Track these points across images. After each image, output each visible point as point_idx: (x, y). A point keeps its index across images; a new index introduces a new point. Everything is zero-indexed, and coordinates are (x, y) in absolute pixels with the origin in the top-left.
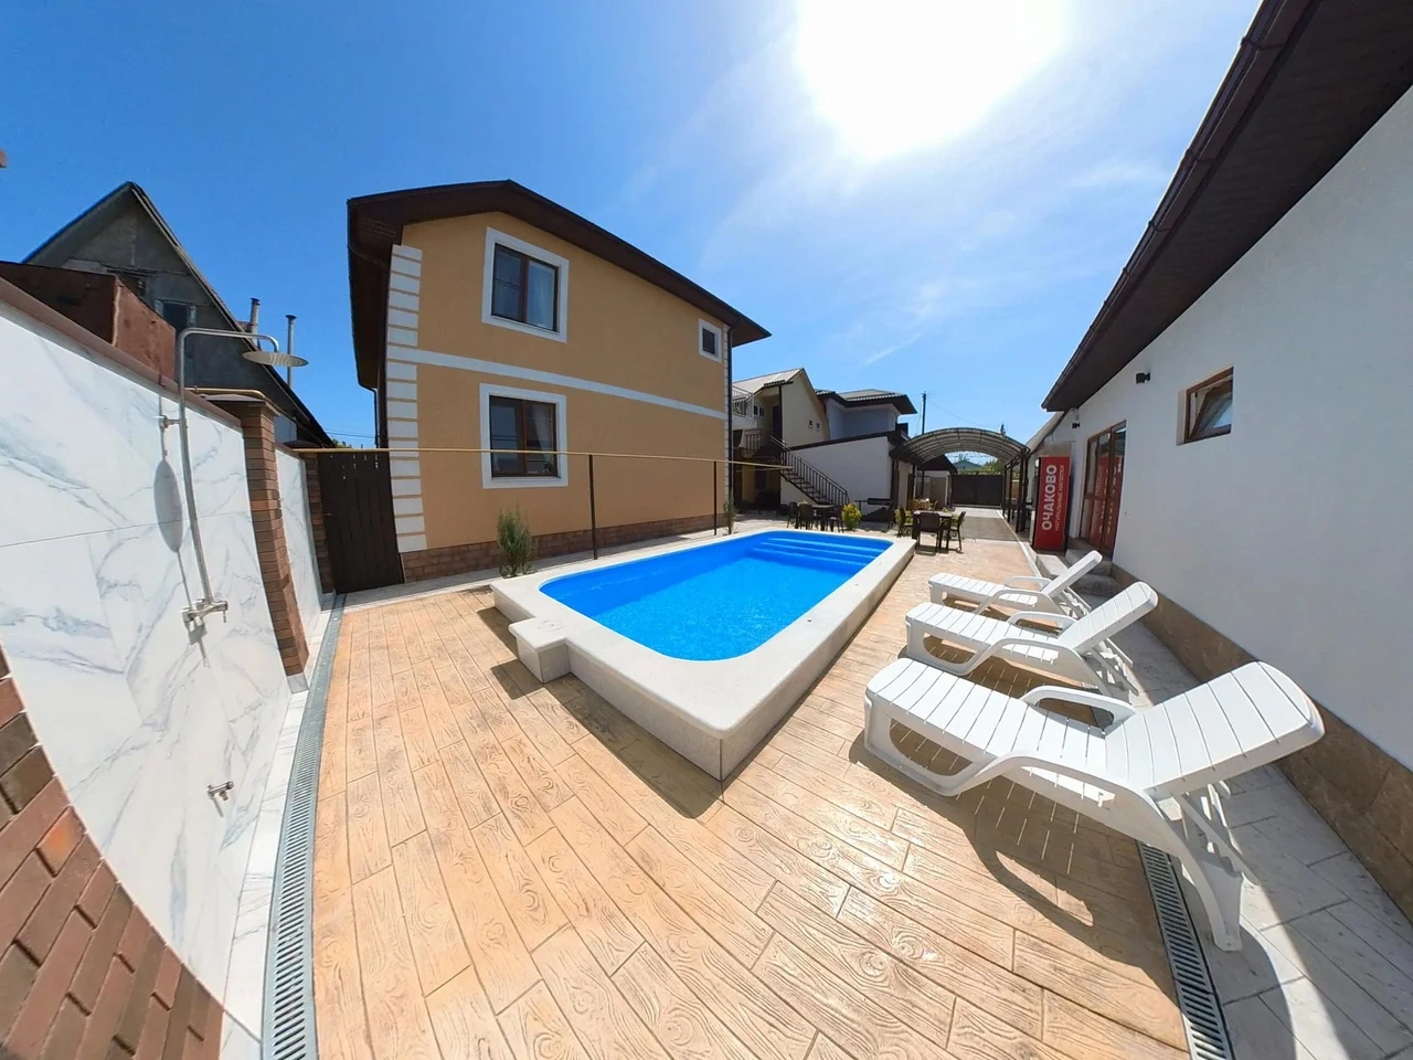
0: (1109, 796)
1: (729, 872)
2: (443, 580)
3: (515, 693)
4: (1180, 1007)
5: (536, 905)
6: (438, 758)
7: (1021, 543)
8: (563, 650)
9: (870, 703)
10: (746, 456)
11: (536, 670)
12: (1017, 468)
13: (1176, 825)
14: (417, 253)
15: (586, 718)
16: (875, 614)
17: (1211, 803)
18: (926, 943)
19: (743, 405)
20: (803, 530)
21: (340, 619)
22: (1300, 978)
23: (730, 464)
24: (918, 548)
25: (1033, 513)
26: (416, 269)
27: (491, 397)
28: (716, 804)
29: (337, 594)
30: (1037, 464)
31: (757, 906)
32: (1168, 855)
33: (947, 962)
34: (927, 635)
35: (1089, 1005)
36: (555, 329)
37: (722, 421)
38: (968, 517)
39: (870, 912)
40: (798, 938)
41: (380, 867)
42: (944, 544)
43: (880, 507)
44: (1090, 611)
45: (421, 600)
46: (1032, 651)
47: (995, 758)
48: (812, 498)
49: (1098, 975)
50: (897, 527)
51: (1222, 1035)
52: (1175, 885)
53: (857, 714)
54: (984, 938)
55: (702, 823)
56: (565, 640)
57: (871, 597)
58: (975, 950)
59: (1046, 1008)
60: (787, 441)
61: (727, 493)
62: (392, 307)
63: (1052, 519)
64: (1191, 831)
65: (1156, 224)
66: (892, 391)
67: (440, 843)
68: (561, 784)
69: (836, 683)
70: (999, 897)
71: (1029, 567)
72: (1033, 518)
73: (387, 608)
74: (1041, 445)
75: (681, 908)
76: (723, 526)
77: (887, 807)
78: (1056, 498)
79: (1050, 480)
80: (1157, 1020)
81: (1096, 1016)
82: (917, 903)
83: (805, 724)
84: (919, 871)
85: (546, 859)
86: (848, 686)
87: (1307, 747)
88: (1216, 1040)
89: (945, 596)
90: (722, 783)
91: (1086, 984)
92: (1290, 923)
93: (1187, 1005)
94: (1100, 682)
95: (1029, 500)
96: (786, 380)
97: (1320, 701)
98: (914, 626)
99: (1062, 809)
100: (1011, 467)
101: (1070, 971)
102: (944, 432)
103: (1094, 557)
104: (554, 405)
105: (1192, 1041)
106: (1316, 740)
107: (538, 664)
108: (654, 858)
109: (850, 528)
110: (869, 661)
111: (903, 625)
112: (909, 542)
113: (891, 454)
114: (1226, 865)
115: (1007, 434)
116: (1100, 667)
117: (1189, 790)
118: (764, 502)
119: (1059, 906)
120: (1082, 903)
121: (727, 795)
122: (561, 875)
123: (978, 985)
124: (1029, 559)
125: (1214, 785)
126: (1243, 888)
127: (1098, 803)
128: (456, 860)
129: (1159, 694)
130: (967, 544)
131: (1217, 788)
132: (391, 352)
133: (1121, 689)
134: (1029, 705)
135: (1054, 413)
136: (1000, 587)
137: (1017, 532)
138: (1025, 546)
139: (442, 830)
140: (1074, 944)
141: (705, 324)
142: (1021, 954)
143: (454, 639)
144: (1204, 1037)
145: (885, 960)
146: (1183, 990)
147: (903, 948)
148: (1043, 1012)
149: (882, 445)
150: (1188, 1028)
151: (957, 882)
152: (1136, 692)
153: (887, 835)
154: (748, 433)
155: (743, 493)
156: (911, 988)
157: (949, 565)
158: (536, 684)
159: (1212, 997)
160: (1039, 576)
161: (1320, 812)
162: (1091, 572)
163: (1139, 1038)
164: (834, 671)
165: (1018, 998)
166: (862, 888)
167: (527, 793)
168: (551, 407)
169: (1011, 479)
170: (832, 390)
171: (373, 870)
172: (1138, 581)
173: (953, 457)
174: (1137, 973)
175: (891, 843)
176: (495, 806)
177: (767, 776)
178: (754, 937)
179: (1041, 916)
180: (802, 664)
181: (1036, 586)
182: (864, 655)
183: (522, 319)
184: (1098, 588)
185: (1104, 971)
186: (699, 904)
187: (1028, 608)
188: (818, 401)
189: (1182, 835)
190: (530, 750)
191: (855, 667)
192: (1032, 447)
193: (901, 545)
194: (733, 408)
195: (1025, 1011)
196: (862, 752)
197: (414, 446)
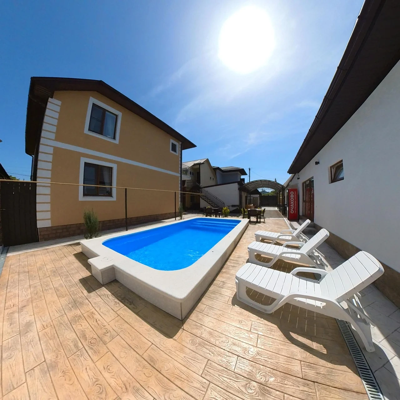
0: (324, 304)
1: (188, 359)
2: (58, 240)
3: (90, 290)
4: (360, 377)
5: (101, 391)
6: (52, 324)
7: (284, 218)
8: (112, 270)
9: (237, 281)
10: (187, 190)
11: (100, 280)
12: (281, 193)
13: (347, 310)
14: (59, 103)
15: (122, 299)
16: (236, 247)
17: (356, 300)
18: (270, 374)
19: (186, 171)
20: (209, 217)
21: (5, 259)
22: (394, 357)
23: (181, 193)
24: (250, 222)
25: (287, 208)
26: (58, 109)
27: (85, 163)
28: (180, 331)
29: (4, 246)
30: (287, 191)
31: (202, 372)
32: (346, 322)
33: (278, 380)
34: (255, 254)
35: (331, 385)
36: (114, 138)
37: (178, 177)
38: (266, 210)
39: (247, 366)
40: (220, 384)
41: (19, 385)
42: (259, 220)
43: (236, 208)
44: (309, 240)
45: (47, 249)
46: (292, 255)
47: (283, 296)
48: (212, 206)
49: (332, 372)
50: (242, 215)
51: (376, 384)
52: (350, 332)
53: (233, 286)
54: (290, 367)
55: (175, 340)
56: (113, 265)
57: (235, 241)
58: (287, 373)
59: (317, 390)
60: (202, 184)
61: (180, 204)
62: (45, 123)
63: (294, 209)
64: (351, 311)
65: (318, 117)
66: (239, 167)
67: (52, 366)
68: (112, 330)
69: (224, 275)
70: (294, 350)
71: (288, 226)
72: (287, 209)
73: (30, 253)
74: (288, 185)
75: (169, 380)
76: (178, 217)
77: (248, 321)
78: (294, 202)
79: (292, 196)
80: (354, 385)
81: (334, 388)
82: (264, 358)
83: (214, 292)
84: (263, 345)
85: (106, 367)
86: (229, 276)
87: (380, 277)
88: (374, 387)
89: (261, 239)
90: (183, 321)
91: (329, 377)
92: (388, 337)
93: (363, 376)
94: (316, 265)
95: (286, 203)
96: (202, 162)
97: (381, 261)
98: (251, 251)
99: (310, 312)
100: (279, 193)
101: (322, 373)
102: (256, 181)
103: (308, 221)
104: (112, 168)
105: (367, 389)
106: (383, 274)
107: (101, 276)
108: (156, 359)
109: (226, 216)
110: (235, 265)
111: (247, 251)
112: (247, 220)
113: (239, 189)
114: (364, 321)
115: (277, 182)
116: (314, 259)
117: (348, 297)
118: (194, 208)
119: (314, 348)
120: (322, 346)
121: (185, 326)
122: (113, 374)
123: (291, 387)
124: (288, 224)
125: (356, 294)
126: (371, 329)
127: (320, 307)
128: (60, 374)
129: (334, 266)
130: (266, 220)
131: (357, 295)
132: (42, 141)
133: (322, 266)
134: (293, 275)
135: (291, 175)
136: (279, 234)
137: (283, 215)
138: (286, 219)
139: (53, 360)
140: (322, 362)
141: (172, 141)
142: (304, 370)
143: (62, 267)
144: (371, 387)
145: (255, 385)
146: (361, 370)
147: (261, 378)
148: (316, 392)
149: (235, 186)
150: (365, 385)
151: (277, 347)
152: (327, 266)
153: (250, 333)
154: (188, 181)
155: (186, 205)
156: (267, 395)
157: (261, 228)
158: (100, 285)
159: (370, 371)
160: (291, 229)
161: (388, 298)
162: (308, 227)
163: (350, 393)
164: (223, 270)
165: (306, 389)
166: (242, 356)
167: (96, 336)
168: (111, 169)
169: (280, 197)
170: (218, 166)
171: (15, 386)
172: (322, 228)
173: (260, 190)
174: (344, 368)
175: (251, 336)
176: (80, 345)
177: (200, 316)
178: (201, 387)
179: (309, 354)
180: (211, 269)
181: (291, 233)
182: (234, 263)
183: (101, 133)
184: (311, 231)
185: (334, 370)
186: (177, 376)
187: (289, 241)
188: (213, 170)
189: (349, 313)
190: (97, 316)
191: (231, 268)
192: (285, 186)
193: (244, 221)
194: (182, 172)
195: (310, 393)
196: (236, 301)
197: (49, 181)
